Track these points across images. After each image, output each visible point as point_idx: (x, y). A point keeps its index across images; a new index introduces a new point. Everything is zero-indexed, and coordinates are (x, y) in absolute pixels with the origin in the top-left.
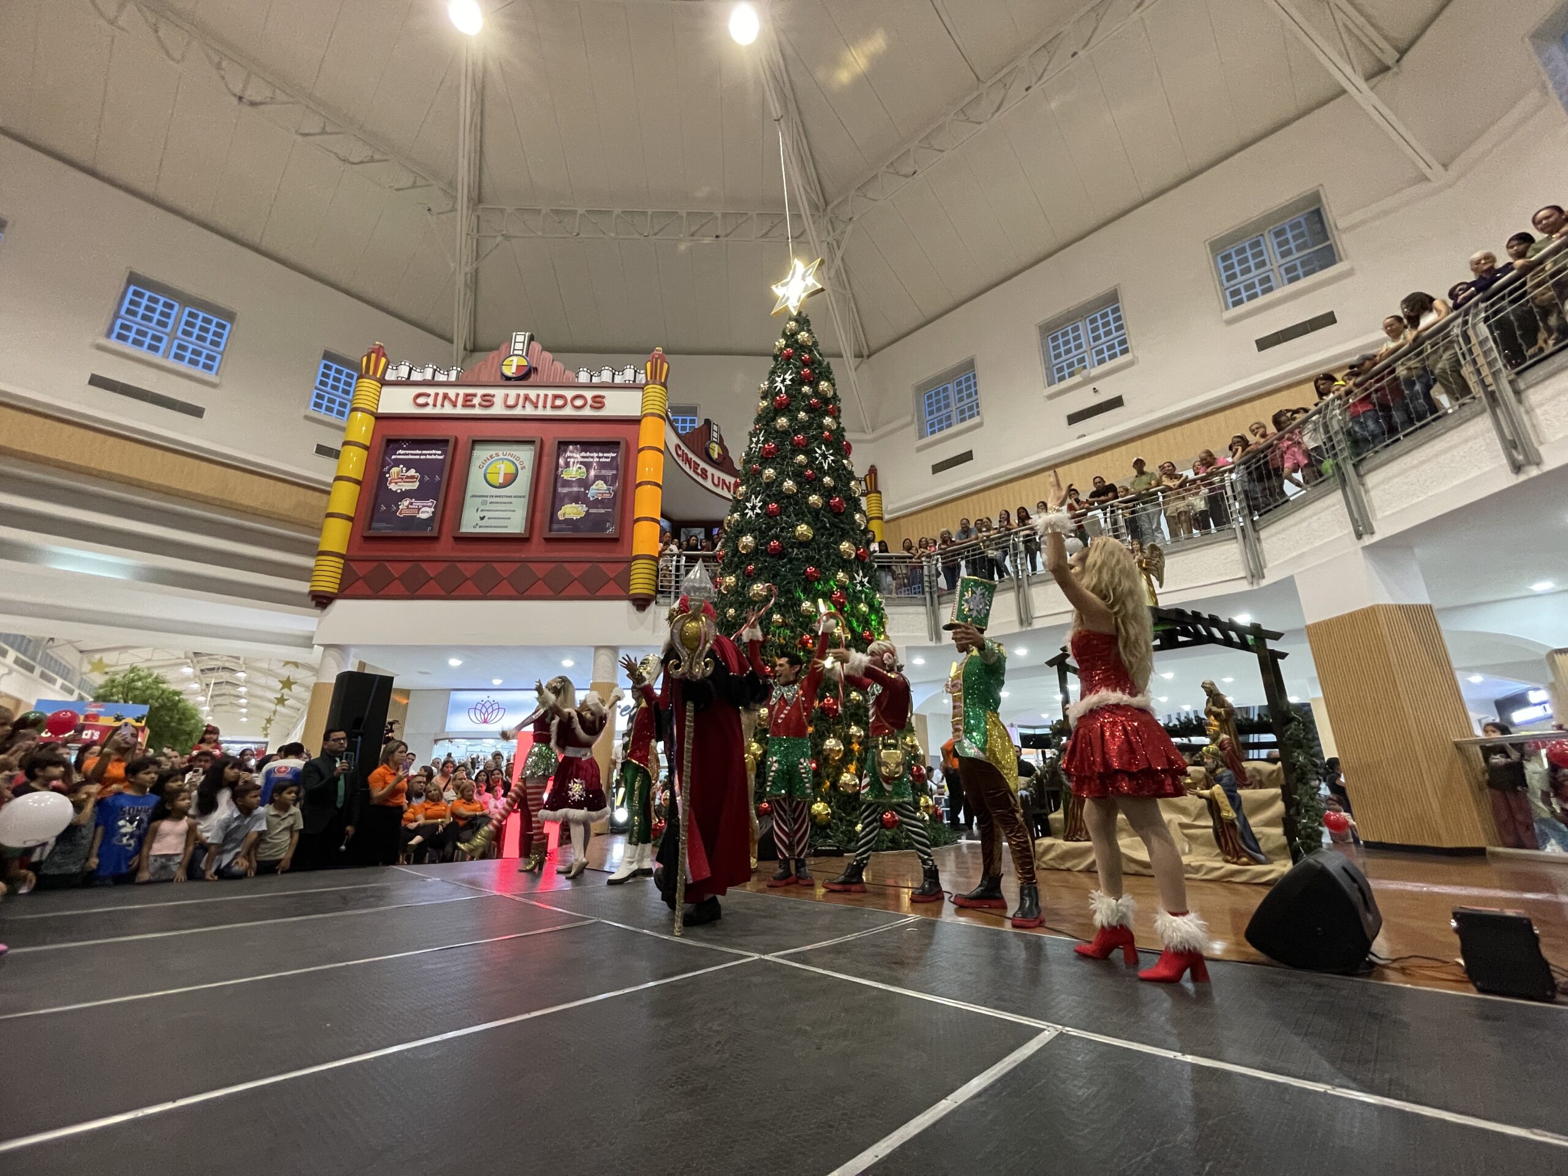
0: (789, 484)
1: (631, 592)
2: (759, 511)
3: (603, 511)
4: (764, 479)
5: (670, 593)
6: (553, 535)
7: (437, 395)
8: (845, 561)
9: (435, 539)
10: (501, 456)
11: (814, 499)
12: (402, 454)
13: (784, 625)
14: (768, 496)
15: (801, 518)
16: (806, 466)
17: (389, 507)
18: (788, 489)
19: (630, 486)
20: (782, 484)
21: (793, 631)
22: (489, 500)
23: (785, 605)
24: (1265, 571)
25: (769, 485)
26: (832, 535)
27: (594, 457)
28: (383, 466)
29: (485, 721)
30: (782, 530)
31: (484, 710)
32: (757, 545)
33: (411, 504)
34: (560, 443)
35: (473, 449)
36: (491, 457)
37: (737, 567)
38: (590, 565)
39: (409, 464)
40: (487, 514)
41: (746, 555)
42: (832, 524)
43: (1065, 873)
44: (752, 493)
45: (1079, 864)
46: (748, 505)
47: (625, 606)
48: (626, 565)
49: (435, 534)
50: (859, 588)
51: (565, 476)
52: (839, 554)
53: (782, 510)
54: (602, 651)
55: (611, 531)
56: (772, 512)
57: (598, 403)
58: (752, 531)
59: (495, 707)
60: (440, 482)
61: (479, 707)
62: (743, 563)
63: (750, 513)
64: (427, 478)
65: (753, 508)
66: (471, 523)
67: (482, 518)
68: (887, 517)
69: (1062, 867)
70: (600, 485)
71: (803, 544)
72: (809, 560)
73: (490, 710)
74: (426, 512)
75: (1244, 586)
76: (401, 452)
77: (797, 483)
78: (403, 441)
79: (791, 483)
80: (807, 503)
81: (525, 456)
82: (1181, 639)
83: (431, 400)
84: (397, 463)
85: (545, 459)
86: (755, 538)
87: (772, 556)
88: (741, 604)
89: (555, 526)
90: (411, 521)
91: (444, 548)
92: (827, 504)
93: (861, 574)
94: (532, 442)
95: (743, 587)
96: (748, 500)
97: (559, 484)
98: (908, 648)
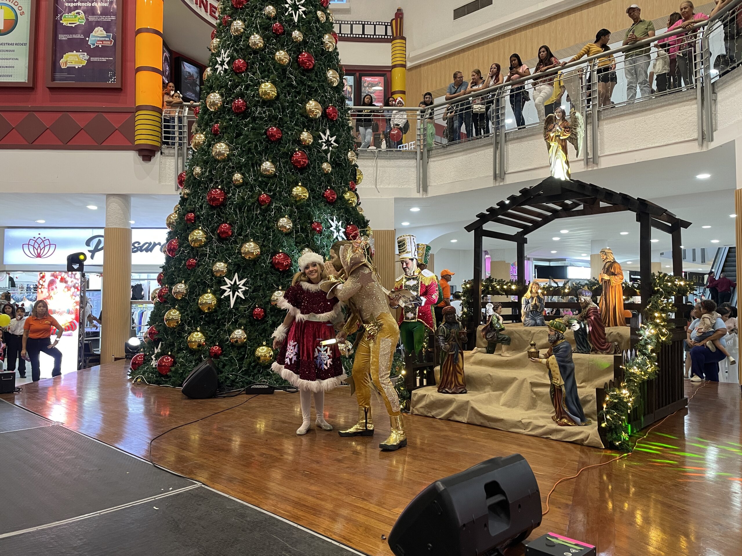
0: (256, 39)
1: (137, 143)
2: (227, 67)
3: (104, 59)
4: (233, 33)
5: (173, 144)
6: (58, 83)
8: (311, 120)
11: (281, 55)
13: (245, 183)
14: (235, 50)
15: (266, 74)
16: (275, 18)
18: (255, 44)
19: (130, 34)
20: (248, 38)
21: (252, 190)
23: (246, 165)
24: (714, 133)
25: (237, 39)
26: (299, 93)
29: (39, 256)
30: (247, 88)
31: (36, 246)
32: (223, 102)
37: (207, 124)
38: (94, 115)
41: (215, 113)
42: (301, 82)
43: (431, 419)
44: (224, 47)
45: (442, 413)
46: (219, 60)
47: (131, 156)
48: (130, 115)
50: (324, 147)
51: (65, 22)
52: (305, 114)
53: (249, 67)
54: (112, 199)
55: (113, 82)
56: (239, 68)
58: (220, 87)
59: (47, 243)
61: (32, 243)
62: (211, 120)
63: (220, 68)
65: (222, 64)
68: (409, 65)
69: (429, 415)
70: (99, 32)
71: (268, 103)
72: (272, 119)
73: (42, 246)
75: (694, 148)
77: (264, 37)
79: (258, 37)
80: (273, 59)
82: (602, 204)
85: (43, 4)
86: (222, 95)
87: (237, 115)
88: (206, 162)
89: (58, 75)
92: (295, 62)
93: (328, 133)
95: (209, 145)
96: (219, 54)
97: (59, 30)
98: (396, 199)
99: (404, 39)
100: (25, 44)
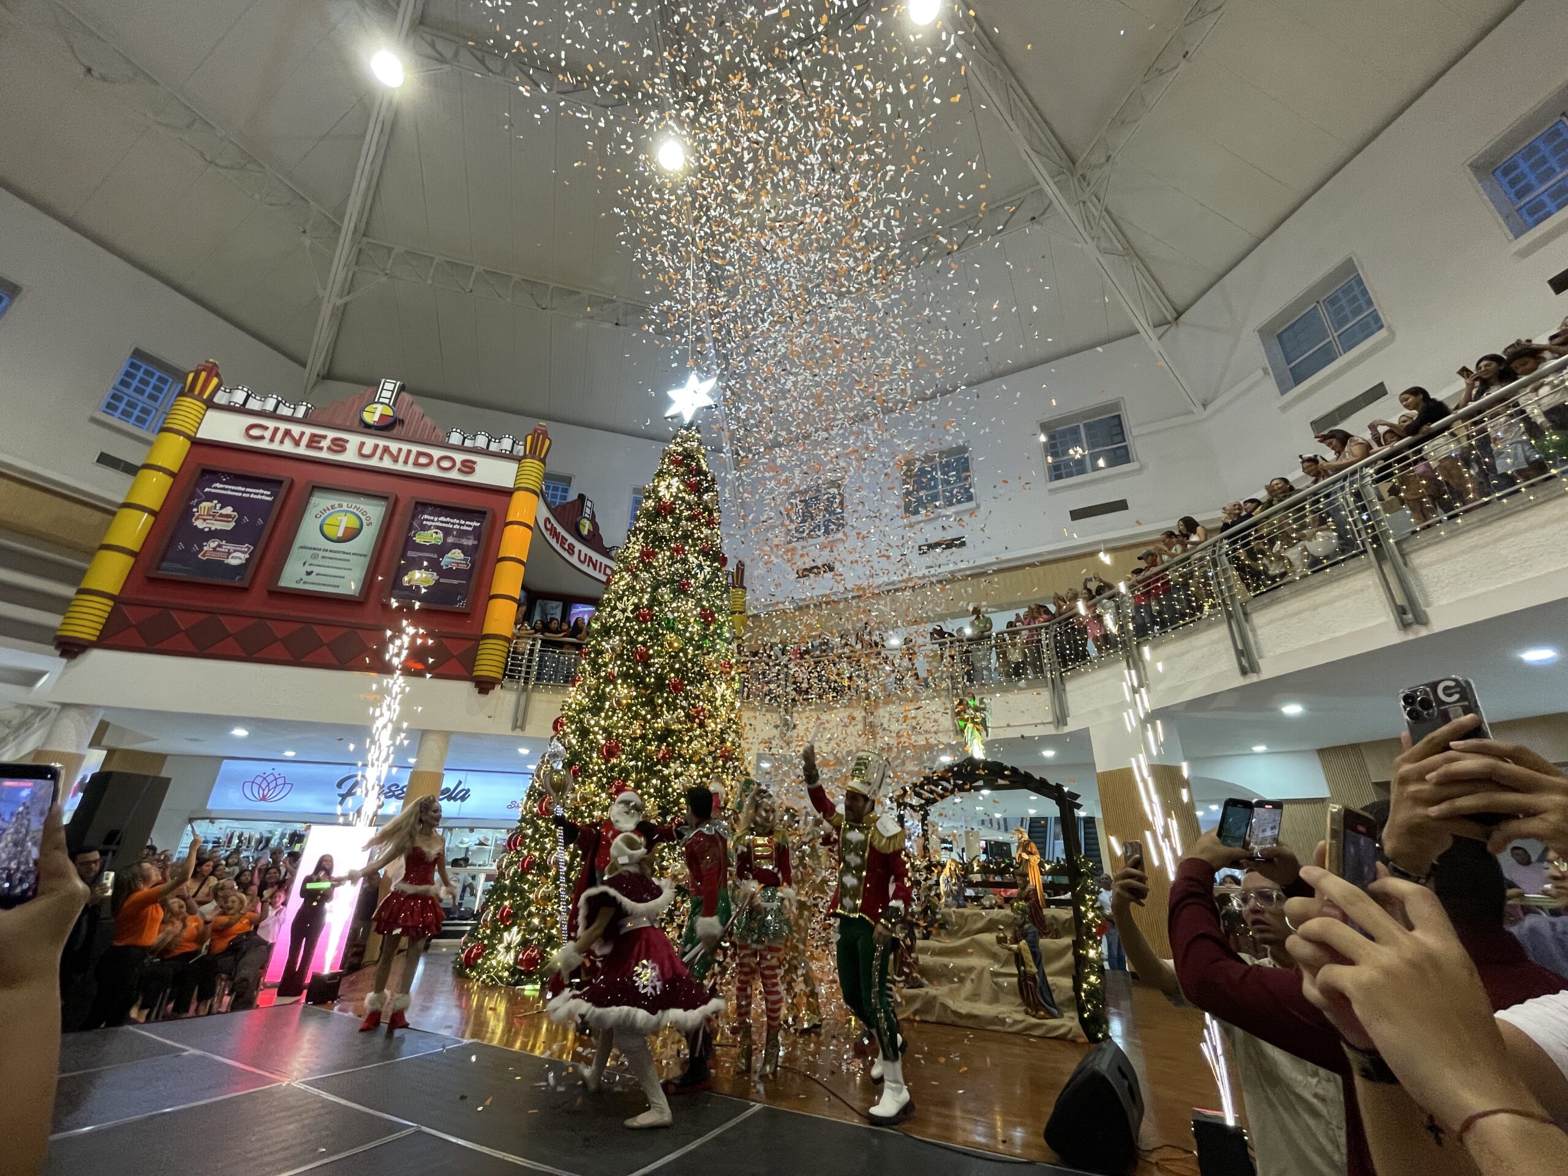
0: (663, 592)
1: (475, 673)
2: (629, 614)
3: (456, 582)
5: (519, 677)
7: (276, 430)
9: (245, 590)
10: (345, 508)
12: (218, 488)
16: (681, 575)
17: (188, 547)
19: (491, 560)
22: (321, 554)
27: (455, 523)
28: (192, 498)
29: (264, 799)
30: (651, 638)
31: (264, 785)
33: (220, 546)
34: (417, 503)
35: (311, 495)
36: (332, 507)
38: (431, 639)
39: (225, 501)
40: (316, 570)
47: (465, 689)
48: (474, 643)
49: (245, 584)
51: (418, 539)
54: (431, 735)
55: (461, 605)
57: (468, 467)
58: (619, 633)
59: (280, 781)
60: (262, 527)
61: (258, 781)
64: (246, 519)
65: (623, 610)
66: (293, 576)
67: (309, 573)
68: (749, 613)
70: (457, 554)
73: (272, 785)
74: (237, 557)
75: (1051, 730)
76: (218, 485)
78: (223, 473)
81: (374, 512)
83: (268, 434)
84: (210, 497)
85: (397, 519)
89: (397, 592)
90: (218, 567)
91: (253, 602)
94: (385, 498)
97: (410, 546)
99: (744, 588)
100: (365, 556)
